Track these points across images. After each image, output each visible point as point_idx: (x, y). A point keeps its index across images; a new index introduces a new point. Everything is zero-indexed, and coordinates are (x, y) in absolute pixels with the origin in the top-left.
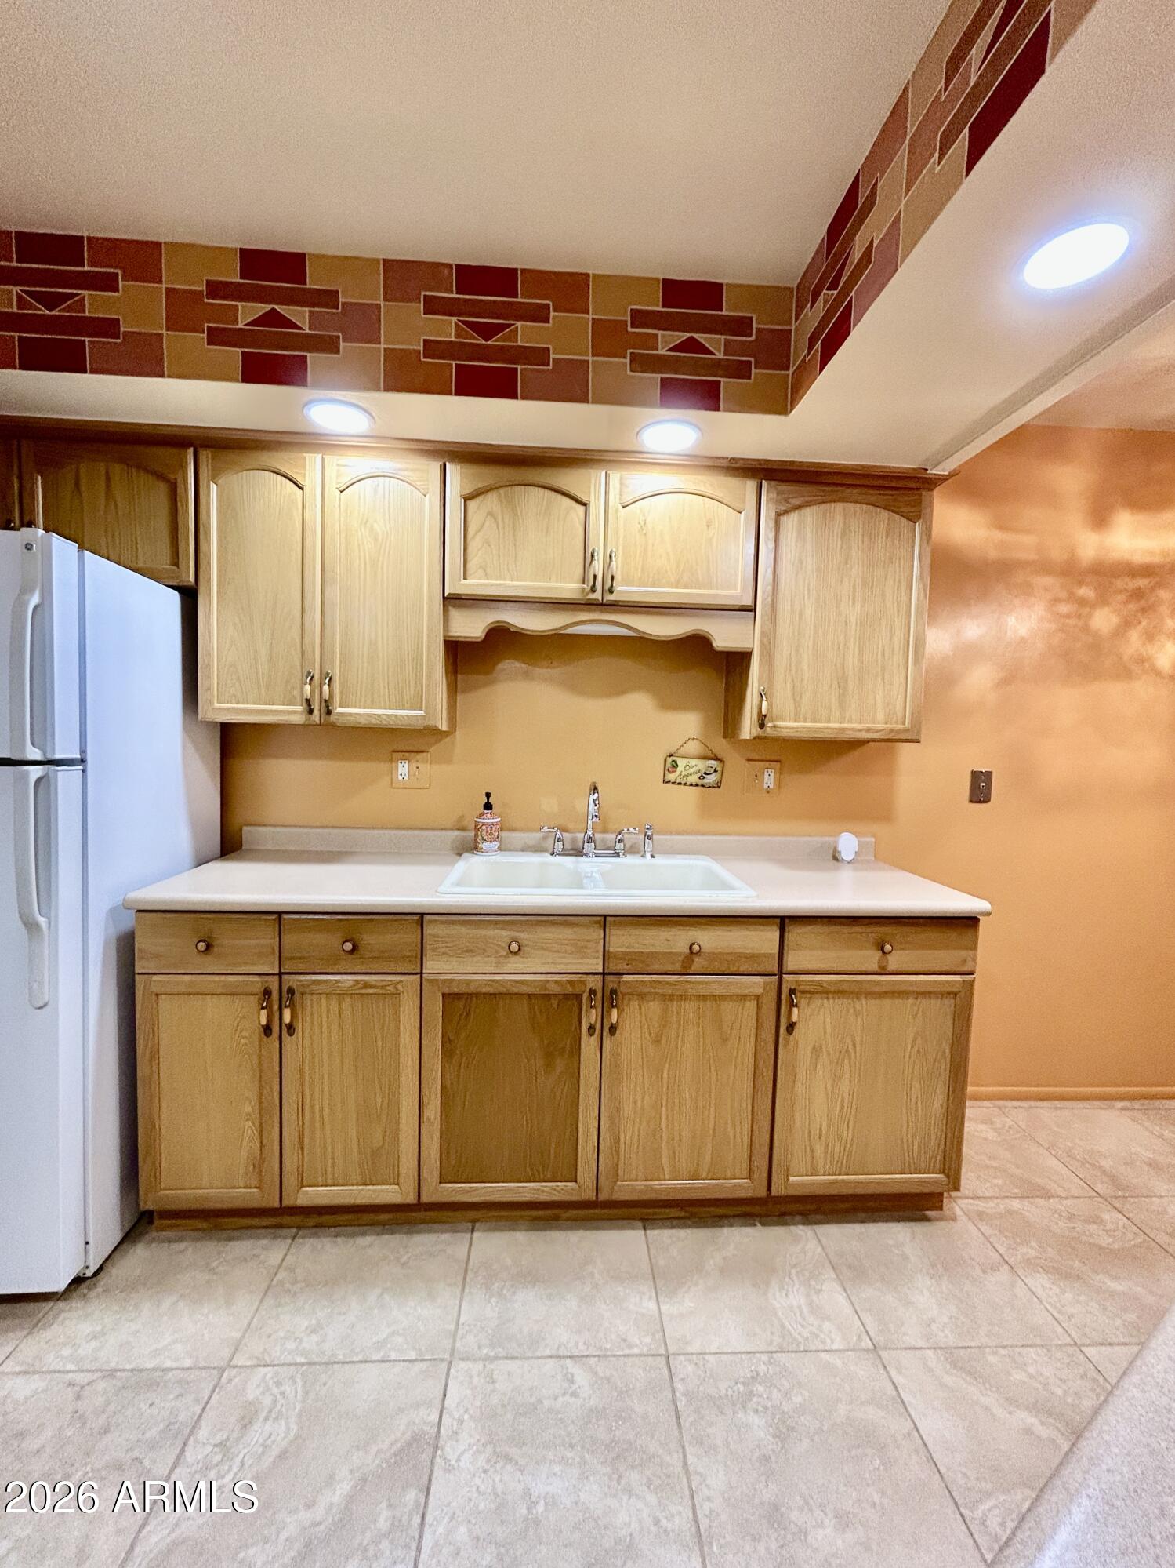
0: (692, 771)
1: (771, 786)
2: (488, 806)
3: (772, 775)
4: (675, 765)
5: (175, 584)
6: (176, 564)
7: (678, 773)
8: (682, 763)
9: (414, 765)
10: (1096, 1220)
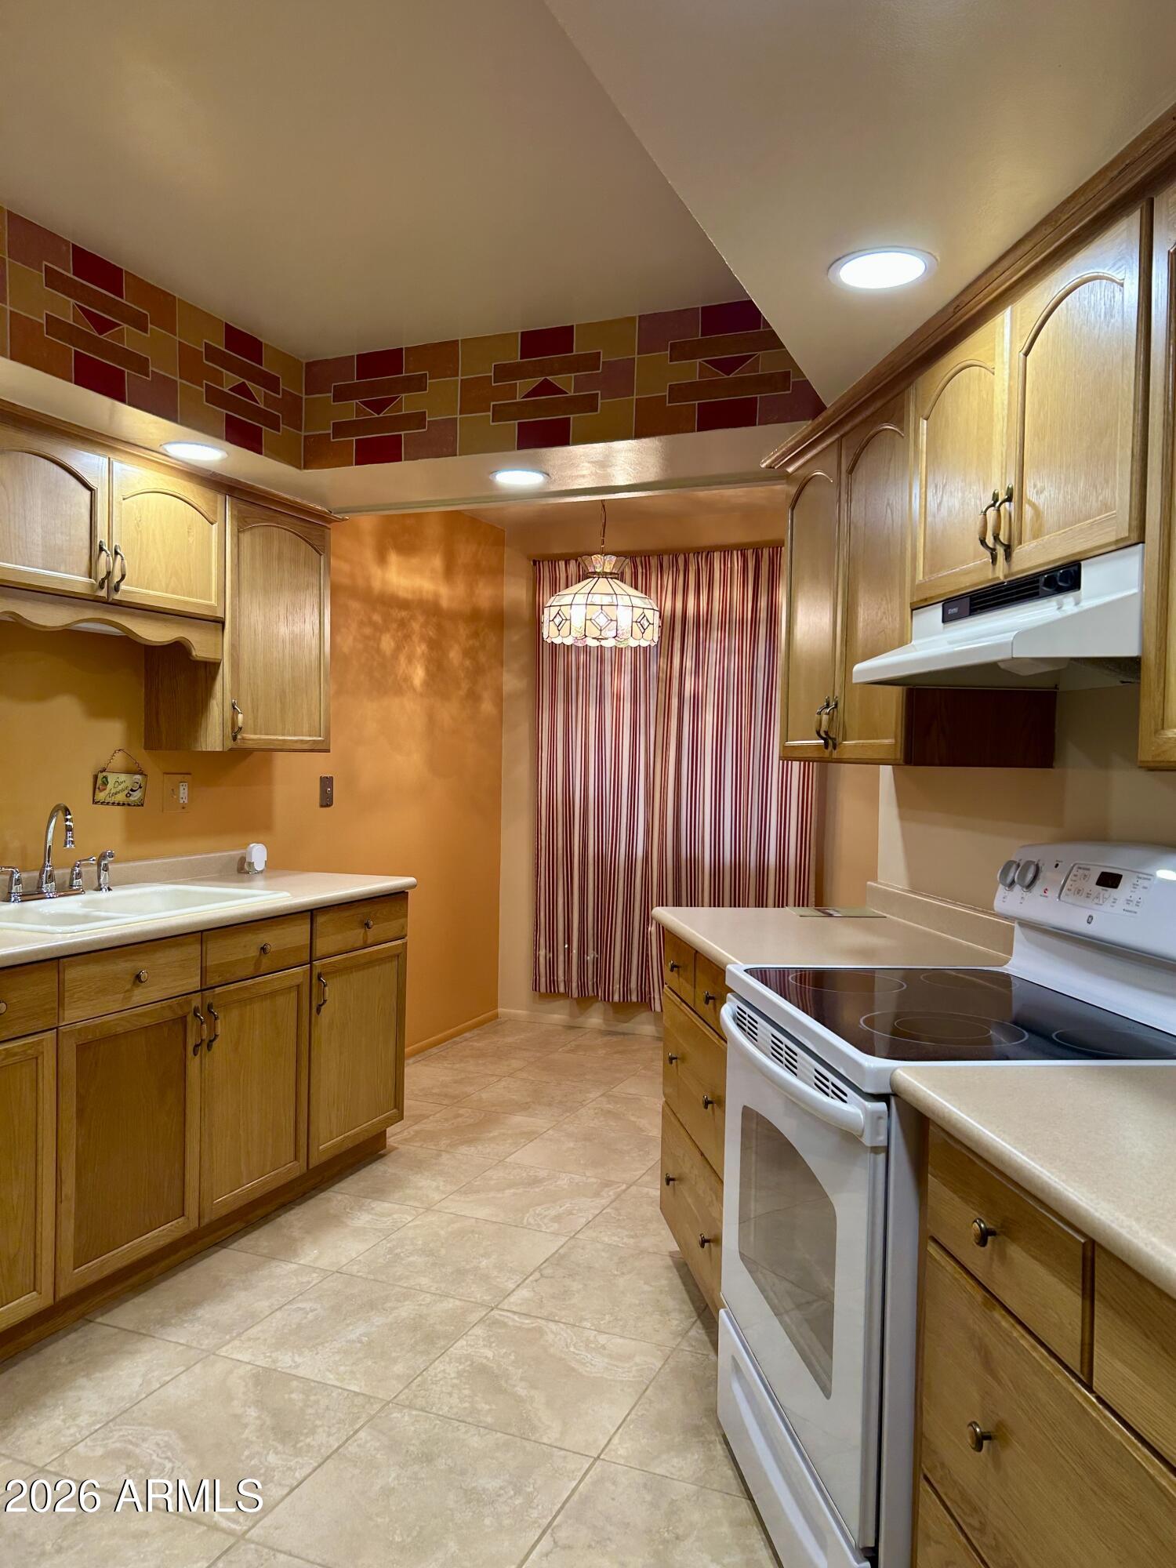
0: (120, 788)
1: (186, 801)
3: (186, 790)
4: (105, 782)
7: (107, 792)
8: (112, 779)
10: (458, 1116)
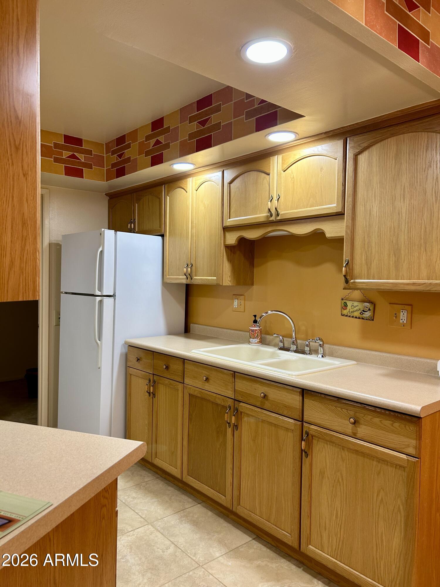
0: (356, 309)
1: (405, 322)
2: (255, 322)
3: (405, 314)
4: (346, 306)
5: (160, 234)
6: (160, 227)
7: (348, 310)
8: (349, 304)
9: (239, 301)
